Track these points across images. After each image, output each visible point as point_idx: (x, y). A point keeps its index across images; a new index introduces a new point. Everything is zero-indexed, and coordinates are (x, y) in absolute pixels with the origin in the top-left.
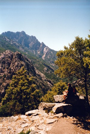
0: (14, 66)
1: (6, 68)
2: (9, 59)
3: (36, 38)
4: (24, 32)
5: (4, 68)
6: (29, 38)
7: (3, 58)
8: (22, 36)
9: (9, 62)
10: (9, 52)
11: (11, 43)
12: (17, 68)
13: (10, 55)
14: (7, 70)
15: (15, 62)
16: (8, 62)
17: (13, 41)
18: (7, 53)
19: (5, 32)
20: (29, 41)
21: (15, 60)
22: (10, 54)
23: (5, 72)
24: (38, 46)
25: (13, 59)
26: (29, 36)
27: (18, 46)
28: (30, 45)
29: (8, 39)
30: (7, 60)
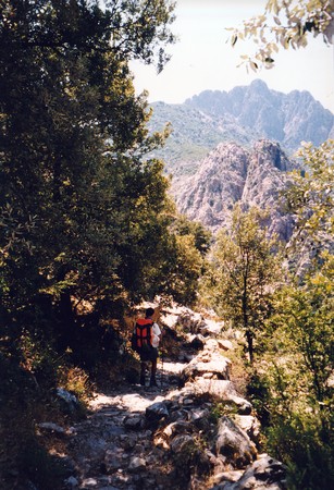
0: (261, 194)
1: (226, 207)
2: (234, 174)
3: (311, 99)
4: (259, 81)
5: (220, 208)
6: (281, 104)
7: (212, 173)
8: (254, 97)
9: (235, 183)
10: (230, 147)
11: (220, 127)
12: (272, 199)
13: (234, 158)
14: (229, 213)
15: (263, 177)
16: (232, 186)
17: (225, 123)
18: (224, 153)
19: (195, 97)
20: (284, 115)
21: (261, 170)
22: (234, 153)
23: (224, 223)
24: (323, 128)
25: (249, 170)
26: (281, 94)
27: (245, 138)
28: (286, 129)
29: (207, 117)
30: (228, 178)
